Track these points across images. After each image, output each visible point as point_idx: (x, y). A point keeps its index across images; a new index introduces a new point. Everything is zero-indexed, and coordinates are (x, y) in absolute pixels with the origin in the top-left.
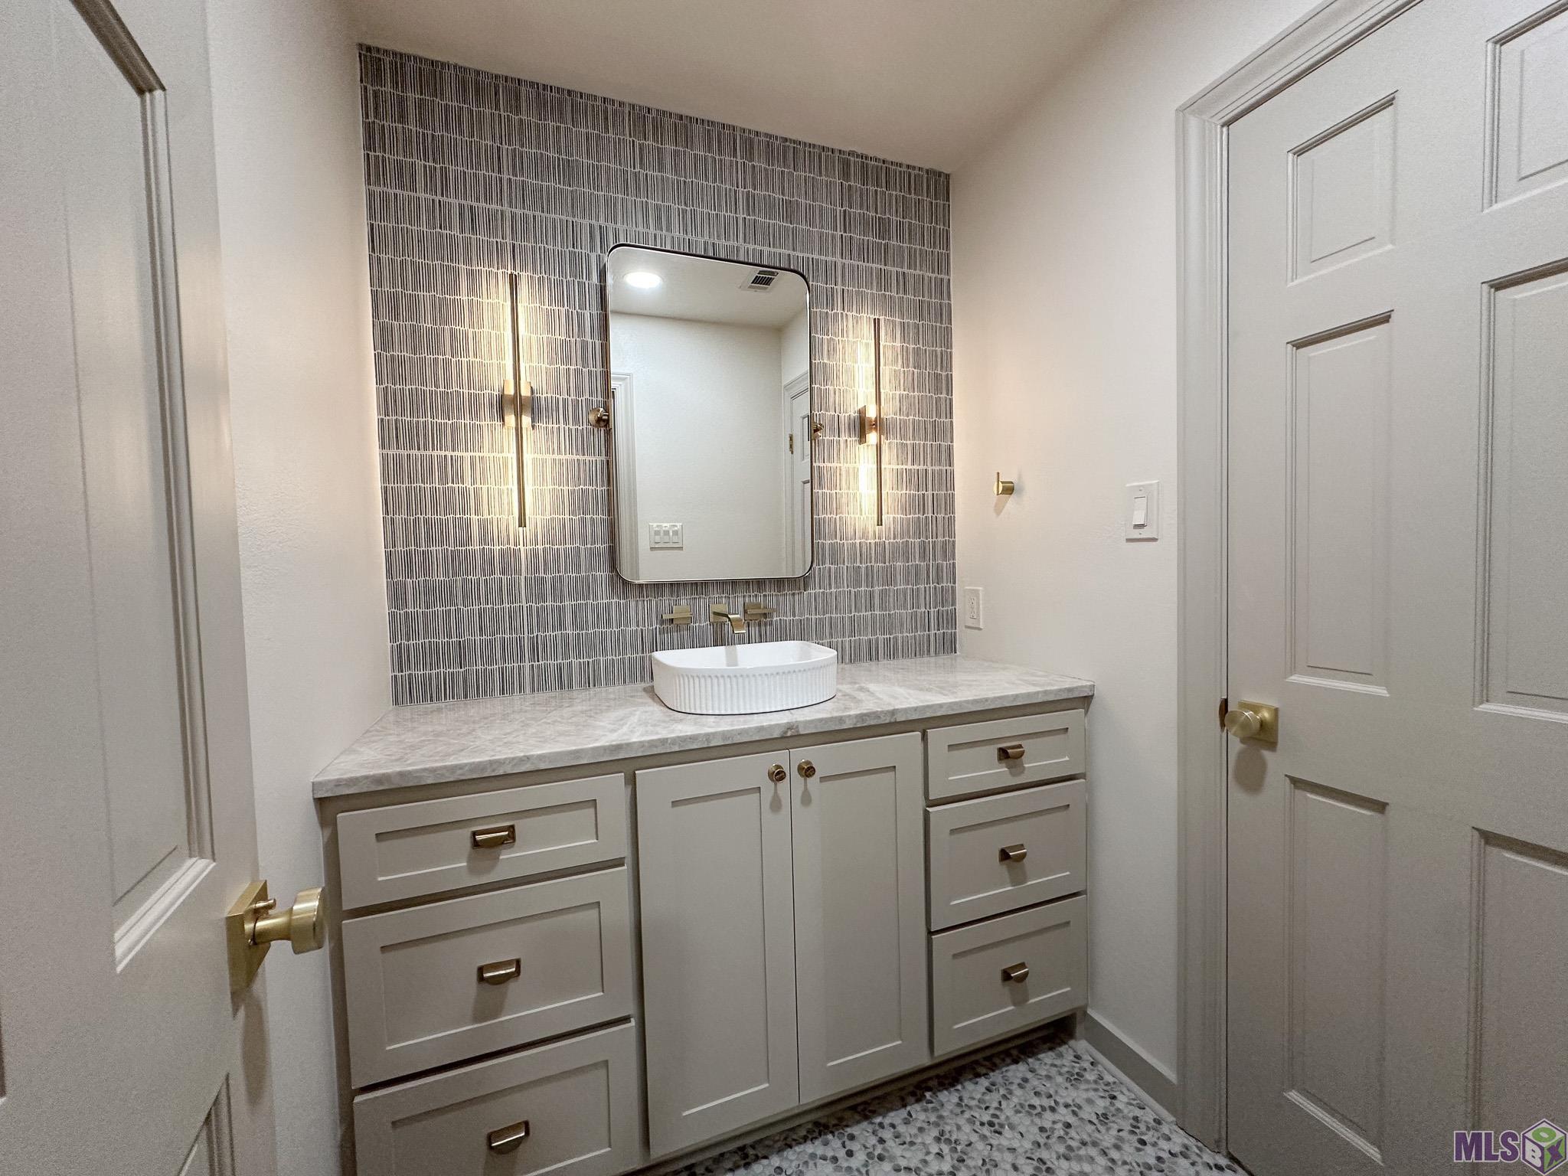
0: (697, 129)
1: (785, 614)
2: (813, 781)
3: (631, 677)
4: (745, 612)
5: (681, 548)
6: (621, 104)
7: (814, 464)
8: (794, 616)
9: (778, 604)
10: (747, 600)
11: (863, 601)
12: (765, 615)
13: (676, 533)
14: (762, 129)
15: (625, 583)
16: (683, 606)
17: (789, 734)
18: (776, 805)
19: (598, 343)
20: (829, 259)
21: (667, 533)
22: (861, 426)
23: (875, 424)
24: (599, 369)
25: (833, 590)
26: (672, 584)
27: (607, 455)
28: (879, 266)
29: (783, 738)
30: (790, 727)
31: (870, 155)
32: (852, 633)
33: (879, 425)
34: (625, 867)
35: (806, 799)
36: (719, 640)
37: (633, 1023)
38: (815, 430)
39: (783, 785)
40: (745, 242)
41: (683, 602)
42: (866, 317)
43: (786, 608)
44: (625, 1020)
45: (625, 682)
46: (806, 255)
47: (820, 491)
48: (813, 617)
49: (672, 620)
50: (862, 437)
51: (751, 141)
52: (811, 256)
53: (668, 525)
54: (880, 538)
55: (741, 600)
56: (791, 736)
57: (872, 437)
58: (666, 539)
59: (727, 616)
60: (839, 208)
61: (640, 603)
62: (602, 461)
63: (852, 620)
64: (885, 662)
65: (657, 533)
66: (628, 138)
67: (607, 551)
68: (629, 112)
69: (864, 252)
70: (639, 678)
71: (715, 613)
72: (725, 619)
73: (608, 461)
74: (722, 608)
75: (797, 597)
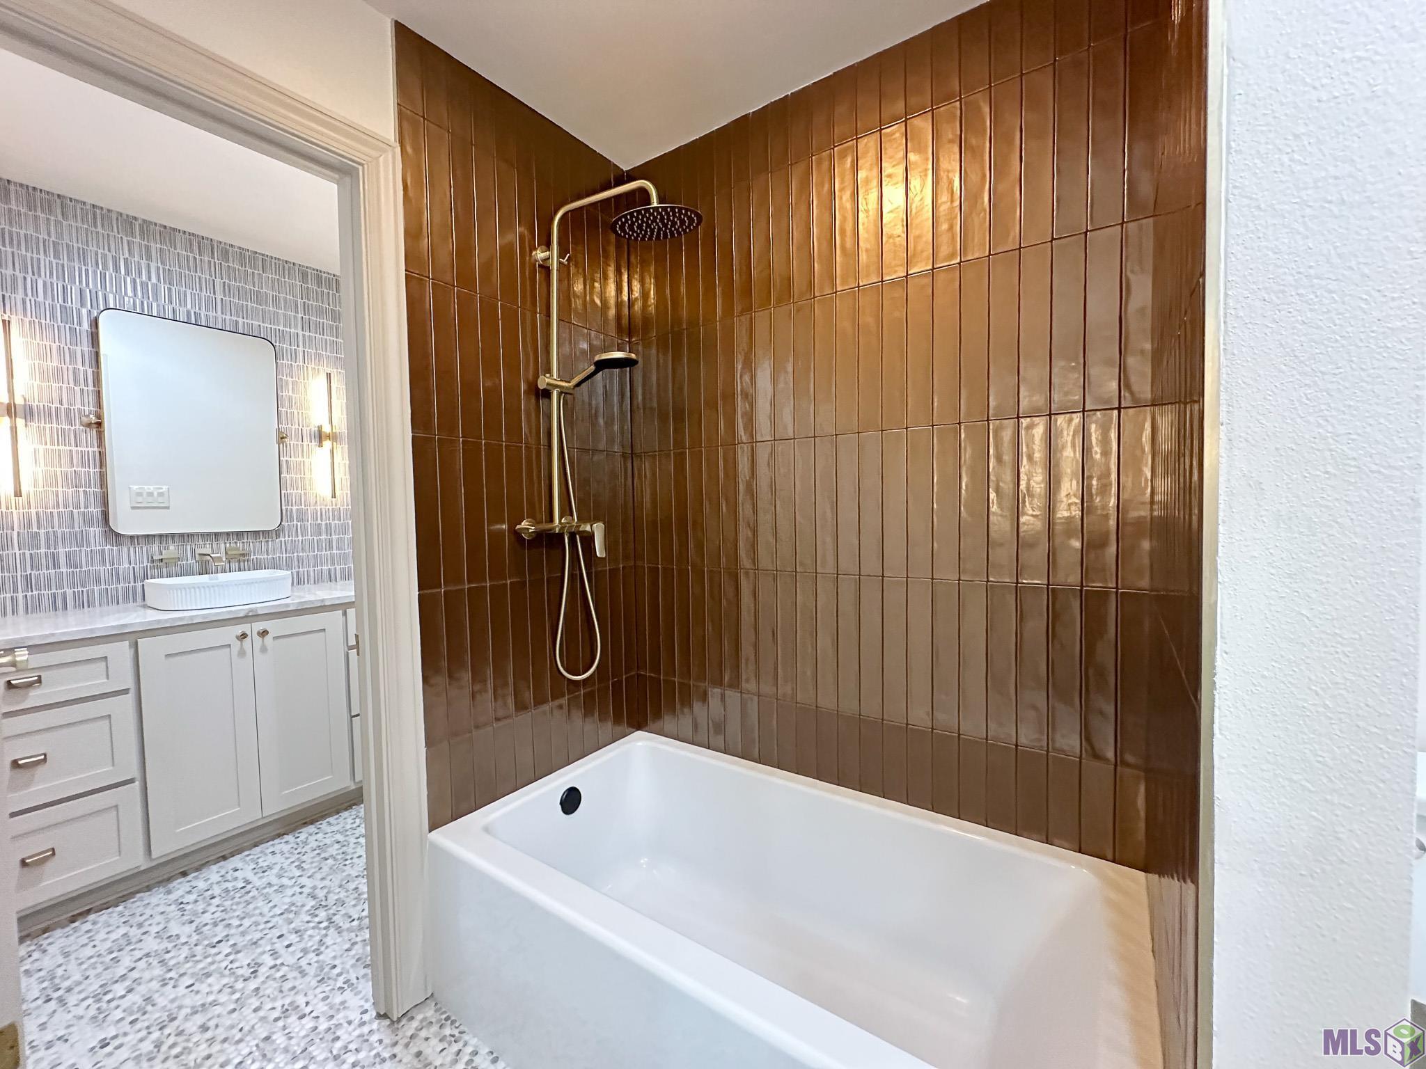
0: (179, 236)
1: (261, 553)
2: (268, 639)
3: (123, 599)
4: (226, 553)
5: (168, 508)
6: (109, 211)
7: (281, 458)
8: (268, 555)
9: (254, 547)
10: (228, 545)
11: (324, 544)
12: (243, 555)
13: (161, 494)
14: (236, 244)
15: (118, 535)
16: (172, 550)
17: (250, 614)
18: (242, 653)
19: (90, 371)
20: (293, 330)
21: (151, 494)
22: (320, 437)
23: (329, 436)
24: (91, 388)
25: (300, 538)
26: (161, 536)
27: (98, 447)
28: (332, 339)
29: (246, 617)
30: (251, 610)
31: (323, 270)
32: (316, 565)
33: (333, 437)
34: (129, 695)
35: (264, 649)
36: (204, 571)
37: (137, 783)
38: (281, 438)
39: (248, 641)
40: (222, 313)
41: (172, 548)
42: (325, 368)
43: (259, 550)
44: (131, 781)
45: (118, 603)
46: (273, 327)
47: (288, 476)
48: (284, 555)
49: (161, 560)
50: (320, 445)
51: (227, 252)
52: (278, 328)
53: (152, 487)
54: (336, 505)
55: (223, 546)
56: (252, 616)
57: (327, 444)
58: (150, 499)
59: (209, 555)
60: (299, 300)
61: (132, 550)
62: (94, 452)
63: (315, 557)
64: (342, 582)
65: (140, 494)
66: (116, 234)
67: (100, 514)
68: (117, 219)
69: (320, 329)
70: (131, 600)
71: (200, 554)
72: (209, 558)
73: (100, 452)
74: (207, 550)
75: (270, 543)
